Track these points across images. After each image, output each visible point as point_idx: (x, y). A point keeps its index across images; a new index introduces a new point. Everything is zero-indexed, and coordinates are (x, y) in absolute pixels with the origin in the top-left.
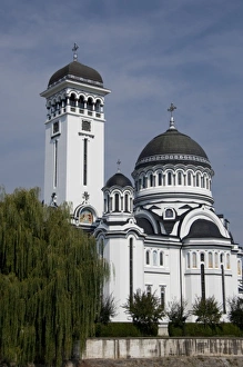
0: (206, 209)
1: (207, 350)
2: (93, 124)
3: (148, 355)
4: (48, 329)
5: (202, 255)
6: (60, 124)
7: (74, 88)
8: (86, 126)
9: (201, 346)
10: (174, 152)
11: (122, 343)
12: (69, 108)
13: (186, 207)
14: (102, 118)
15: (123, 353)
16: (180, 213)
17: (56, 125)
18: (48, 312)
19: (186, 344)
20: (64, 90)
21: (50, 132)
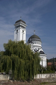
0: (41, 49)
1: (54, 76)
5: (42, 57)
6: (18, 30)
8: (23, 31)
10: (36, 38)
12: (20, 27)
13: (38, 48)
14: (26, 30)
16: (37, 49)
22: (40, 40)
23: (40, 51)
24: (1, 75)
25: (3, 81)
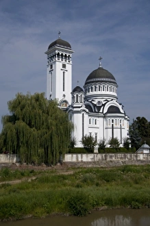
0: (114, 101)
1: (114, 158)
2: (67, 65)
3: (90, 160)
4: (49, 150)
5: (113, 120)
6: (53, 65)
7: (59, 50)
8: (64, 66)
9: (111, 157)
11: (79, 155)
12: (57, 58)
13: (106, 100)
14: (71, 63)
15: (80, 160)
17: (51, 66)
18: (49, 143)
19: (106, 156)
20: (55, 51)
21: (49, 69)
22: (113, 81)
23: (111, 107)
24: (1, 155)
25: (4, 163)
